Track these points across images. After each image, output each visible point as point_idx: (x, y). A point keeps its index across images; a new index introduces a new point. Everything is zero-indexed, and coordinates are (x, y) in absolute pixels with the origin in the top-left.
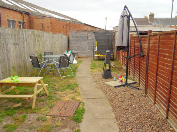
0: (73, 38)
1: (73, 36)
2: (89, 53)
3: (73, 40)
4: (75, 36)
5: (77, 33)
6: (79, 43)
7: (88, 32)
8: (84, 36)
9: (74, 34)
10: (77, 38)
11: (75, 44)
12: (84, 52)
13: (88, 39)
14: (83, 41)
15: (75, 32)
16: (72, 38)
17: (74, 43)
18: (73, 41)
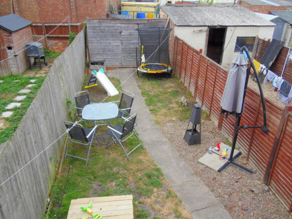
0: (94, 32)
1: (94, 30)
2: (125, 59)
3: (95, 37)
4: (98, 28)
5: (100, 24)
6: (106, 43)
7: (122, 22)
8: (115, 30)
9: (96, 25)
10: (101, 34)
11: (99, 44)
12: (115, 57)
13: (122, 34)
14: (114, 39)
15: (98, 21)
16: (92, 34)
17: (97, 43)
18: (93, 39)
